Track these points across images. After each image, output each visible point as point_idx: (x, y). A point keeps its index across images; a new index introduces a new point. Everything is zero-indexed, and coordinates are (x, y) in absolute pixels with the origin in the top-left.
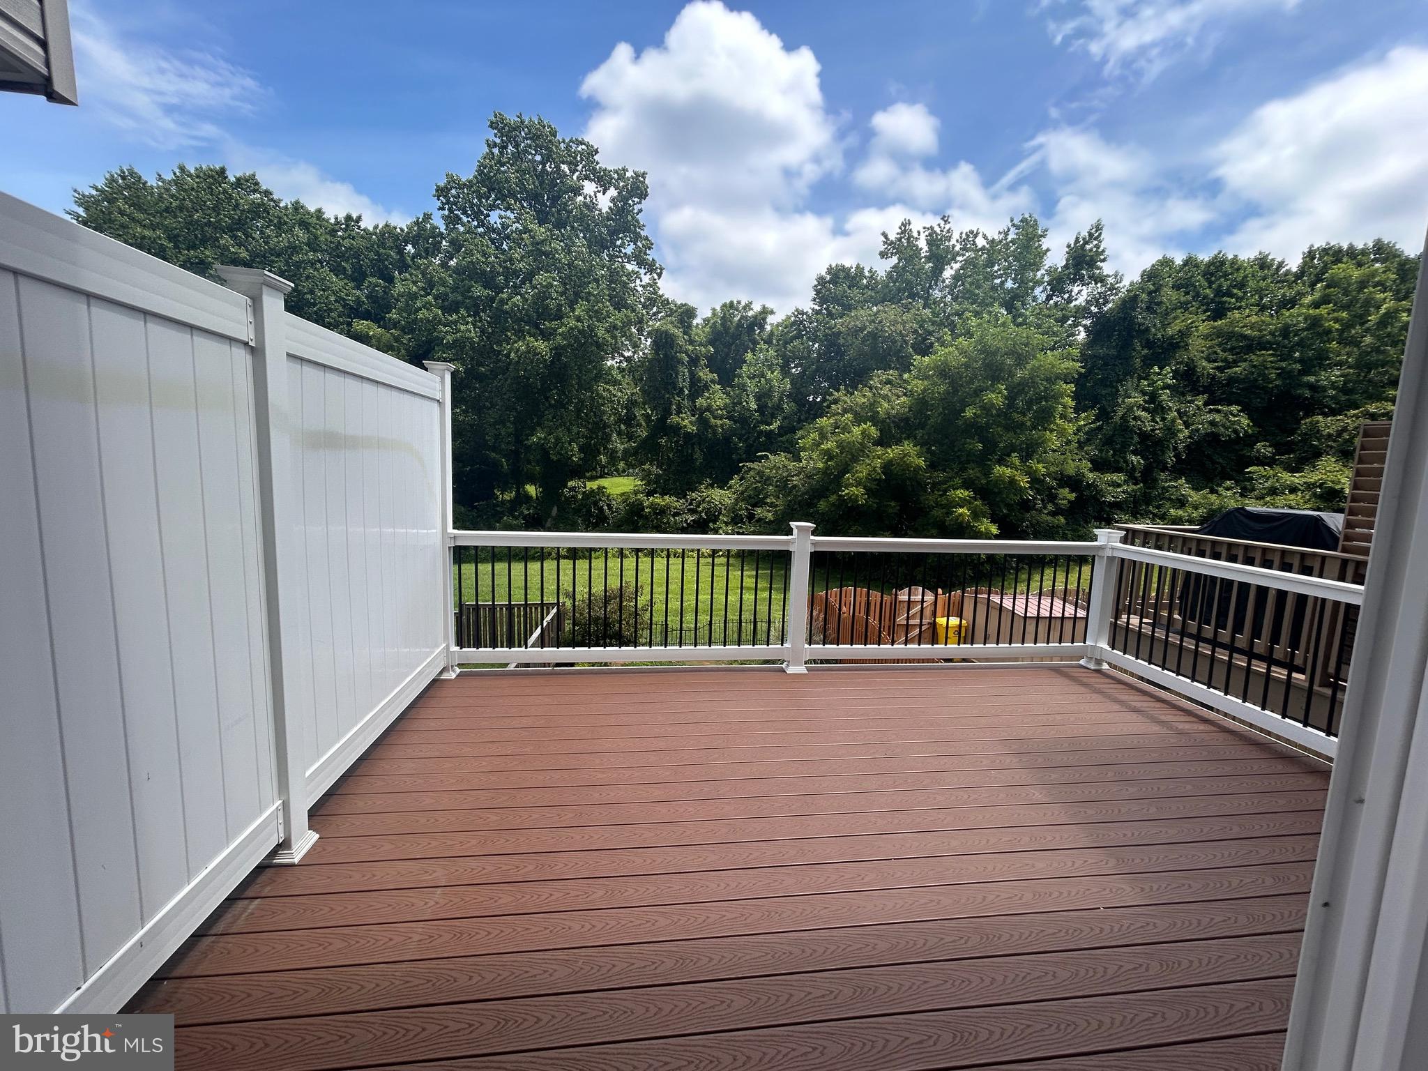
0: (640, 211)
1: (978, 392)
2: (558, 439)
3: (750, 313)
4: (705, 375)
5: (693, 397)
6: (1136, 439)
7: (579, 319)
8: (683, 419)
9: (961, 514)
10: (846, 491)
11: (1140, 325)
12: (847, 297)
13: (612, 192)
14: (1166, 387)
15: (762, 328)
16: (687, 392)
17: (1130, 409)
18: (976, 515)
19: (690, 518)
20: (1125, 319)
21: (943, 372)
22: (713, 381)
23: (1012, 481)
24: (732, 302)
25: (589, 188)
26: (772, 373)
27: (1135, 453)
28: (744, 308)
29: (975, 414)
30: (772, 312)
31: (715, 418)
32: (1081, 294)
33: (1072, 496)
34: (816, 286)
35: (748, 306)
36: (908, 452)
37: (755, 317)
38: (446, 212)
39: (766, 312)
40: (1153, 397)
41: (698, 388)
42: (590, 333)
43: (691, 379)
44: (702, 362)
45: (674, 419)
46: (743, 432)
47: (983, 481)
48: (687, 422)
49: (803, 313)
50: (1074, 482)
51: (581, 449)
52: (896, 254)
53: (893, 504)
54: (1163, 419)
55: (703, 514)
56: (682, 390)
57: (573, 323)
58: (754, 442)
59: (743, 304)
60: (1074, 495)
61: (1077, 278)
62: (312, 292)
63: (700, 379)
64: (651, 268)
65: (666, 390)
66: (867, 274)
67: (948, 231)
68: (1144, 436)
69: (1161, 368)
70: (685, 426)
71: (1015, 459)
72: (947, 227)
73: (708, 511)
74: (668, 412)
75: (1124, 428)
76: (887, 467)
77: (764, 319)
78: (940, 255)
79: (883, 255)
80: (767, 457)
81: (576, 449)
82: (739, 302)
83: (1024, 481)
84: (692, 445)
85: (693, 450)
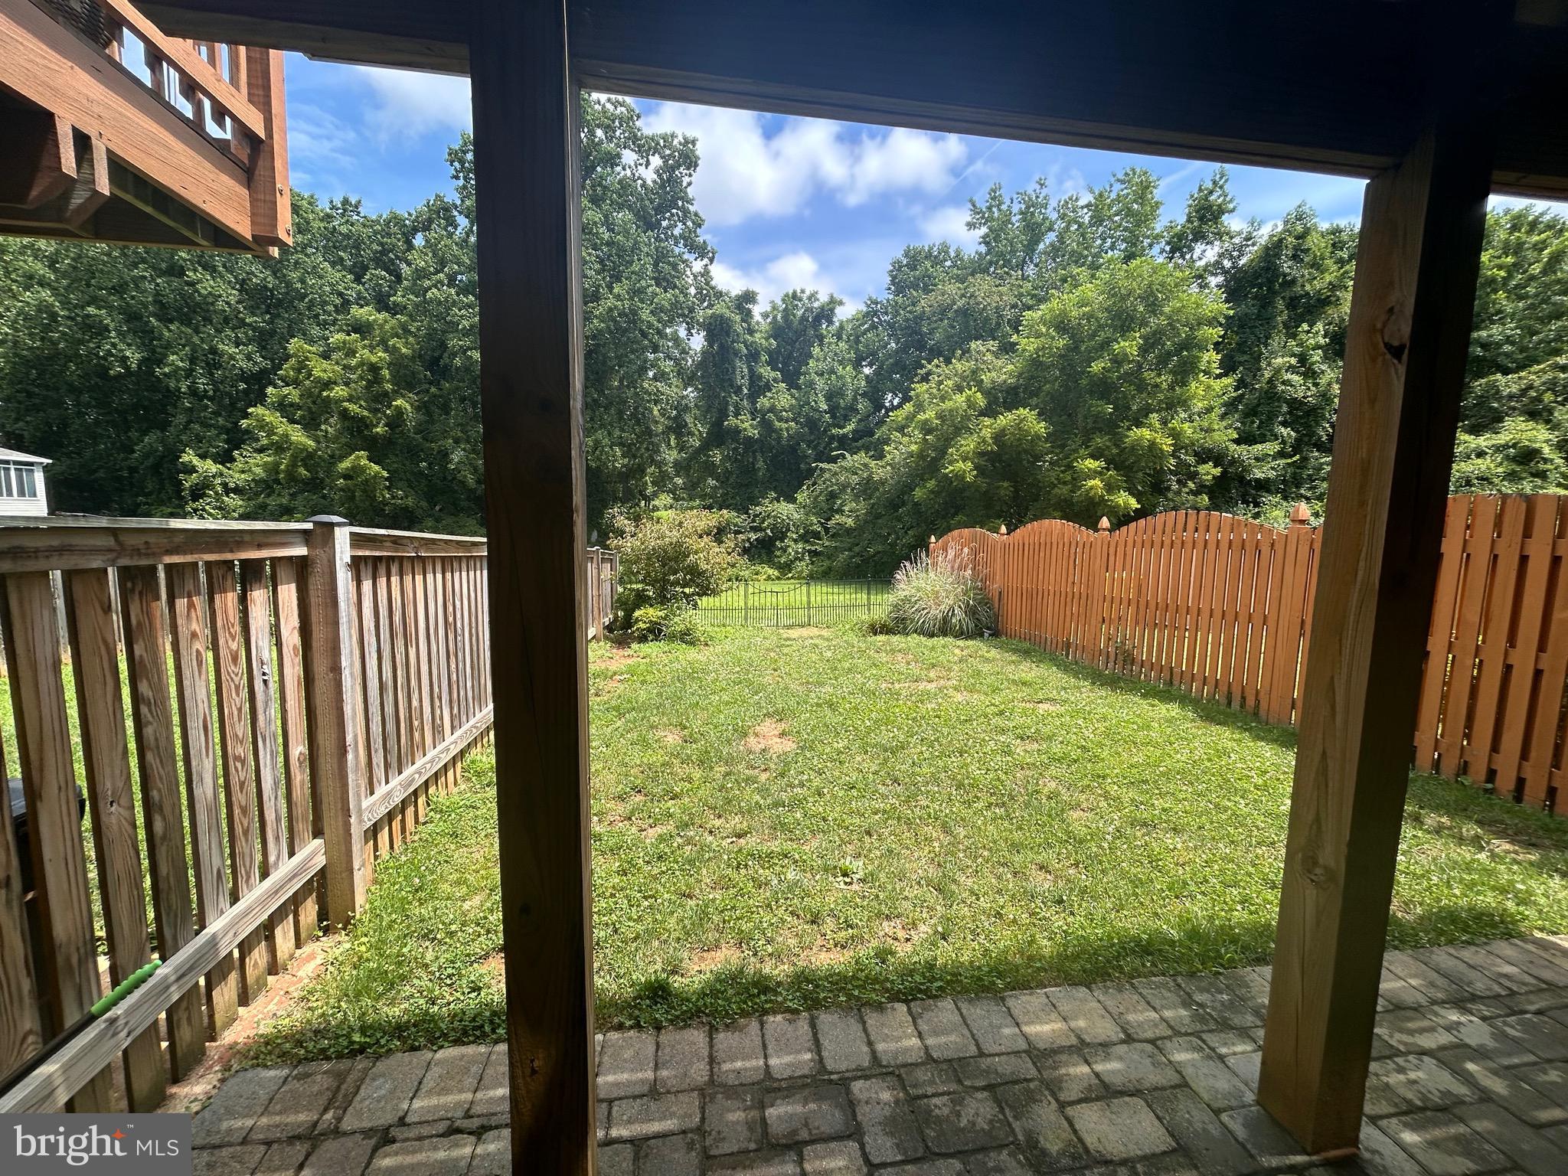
0: (689, 184)
1: (1106, 344)
2: (597, 444)
3: (816, 305)
4: (767, 372)
5: (753, 398)
6: (1285, 408)
7: (618, 297)
8: (742, 421)
9: (1091, 488)
10: (951, 468)
11: (1285, 275)
12: (929, 277)
13: (656, 161)
14: (1317, 347)
15: (830, 322)
16: (746, 391)
17: (1278, 371)
18: (1110, 488)
19: (753, 536)
20: (1268, 269)
21: (1061, 325)
22: (775, 380)
23: (1153, 444)
24: (795, 292)
25: (629, 157)
26: (844, 368)
27: (1284, 424)
28: (809, 298)
29: (1103, 368)
30: (841, 303)
31: (780, 419)
32: (1207, 253)
33: (1217, 471)
34: (892, 271)
35: (813, 297)
36: (1030, 420)
37: (822, 308)
38: (461, 182)
39: (834, 302)
40: (1303, 359)
41: (759, 387)
42: (633, 316)
43: (751, 377)
44: (763, 359)
45: (732, 421)
46: (812, 438)
47: (1115, 451)
48: (748, 426)
49: (876, 303)
50: (1215, 456)
52: (985, 224)
53: (1006, 484)
54: (1316, 385)
55: (769, 531)
56: (739, 389)
57: (611, 302)
58: (825, 448)
59: (808, 293)
60: (1219, 469)
61: (1199, 236)
63: (760, 377)
64: (701, 251)
65: (723, 389)
66: (953, 254)
67: (1045, 198)
68: (1295, 404)
69: (1311, 326)
70: (745, 430)
71: (1154, 418)
72: (1044, 192)
73: (774, 528)
74: (723, 414)
75: (1271, 395)
76: (999, 437)
77: (832, 310)
78: (1034, 230)
79: (971, 226)
80: (844, 457)
81: (619, 454)
82: (803, 291)
83: (1166, 444)
84: (754, 452)
85: (755, 458)
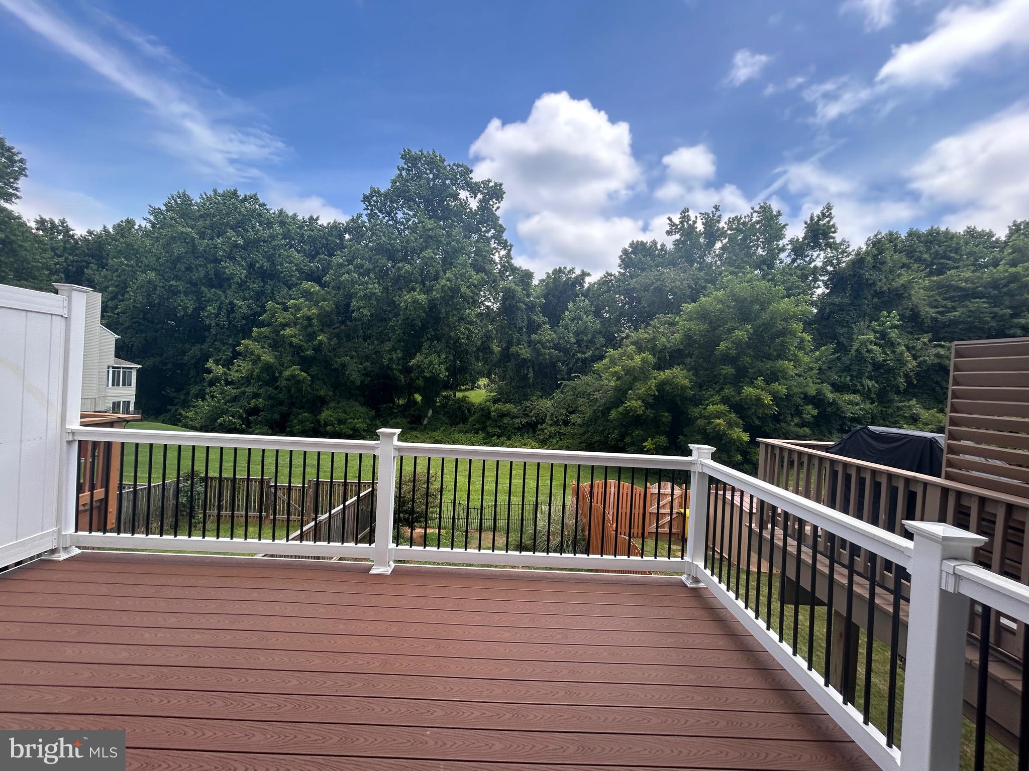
0: (498, 208)
1: (730, 331)
2: (431, 362)
3: (573, 275)
4: (539, 318)
5: (529, 334)
6: (870, 368)
7: (448, 280)
8: (521, 349)
9: (719, 424)
10: (628, 404)
11: (867, 280)
12: (642, 263)
13: (480, 196)
14: (894, 327)
15: (582, 286)
16: (525, 330)
17: (863, 343)
18: (730, 425)
19: (524, 421)
20: (855, 275)
22: (544, 323)
23: (759, 399)
24: (560, 268)
25: (463, 194)
26: (587, 317)
27: (870, 378)
28: (569, 272)
29: (727, 347)
30: (589, 275)
31: (545, 348)
32: (818, 258)
33: (815, 412)
34: (621, 256)
35: (572, 271)
36: (679, 375)
37: (577, 278)
38: (369, 212)
39: (584, 274)
40: (883, 335)
41: (533, 327)
42: (455, 290)
43: (528, 321)
44: (537, 310)
45: (514, 349)
46: (566, 359)
47: (737, 399)
48: (525, 352)
49: (611, 275)
50: (817, 401)
51: (447, 369)
52: (678, 232)
53: (666, 414)
54: (893, 352)
55: (534, 418)
56: (521, 329)
57: (443, 282)
58: (573, 366)
59: (568, 269)
60: (817, 411)
61: (816, 246)
62: (281, 264)
63: (534, 321)
64: (505, 245)
65: (509, 328)
66: (659, 247)
67: (718, 217)
68: (877, 366)
69: (889, 313)
70: (522, 354)
71: (760, 381)
72: (718, 214)
73: (537, 415)
74: (510, 344)
75: (860, 358)
76: (661, 386)
77: (583, 279)
78: (712, 233)
79: (669, 233)
80: (579, 377)
82: (565, 268)
83: (768, 400)
84: (528, 367)
85: (528, 370)
